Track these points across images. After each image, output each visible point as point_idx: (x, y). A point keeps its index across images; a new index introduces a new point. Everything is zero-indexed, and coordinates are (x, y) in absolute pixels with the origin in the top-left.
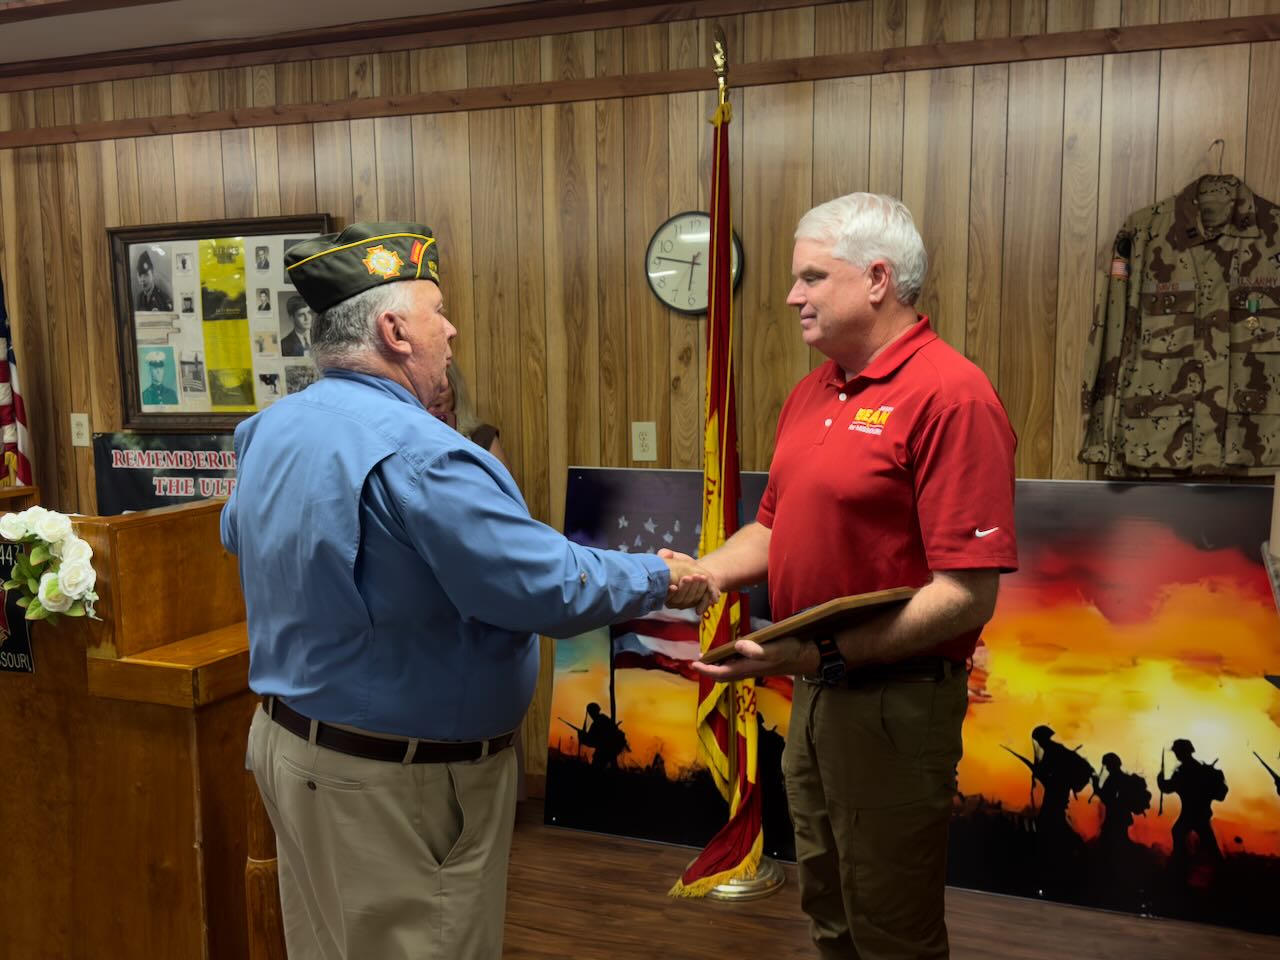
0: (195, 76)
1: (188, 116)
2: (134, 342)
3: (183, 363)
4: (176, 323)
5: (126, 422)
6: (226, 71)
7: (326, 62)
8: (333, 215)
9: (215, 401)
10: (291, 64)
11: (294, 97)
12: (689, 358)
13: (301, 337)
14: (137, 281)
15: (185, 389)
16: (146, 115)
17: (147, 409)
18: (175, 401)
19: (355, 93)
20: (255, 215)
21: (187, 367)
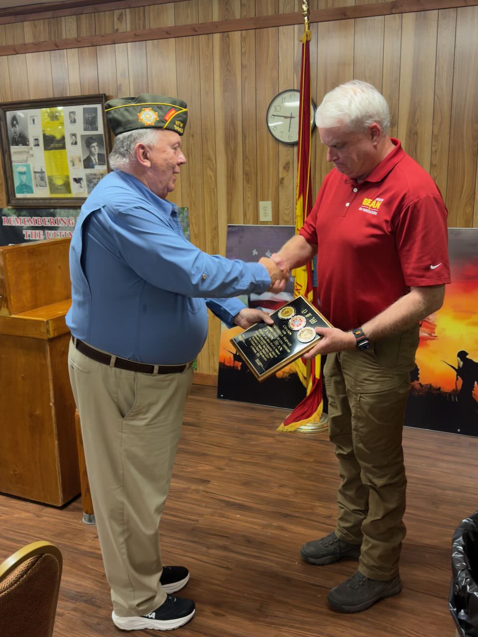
0: (36, 22)
1: (33, 44)
2: (11, 162)
3: (35, 172)
4: (31, 152)
5: (9, 202)
8: (107, 94)
9: (52, 192)
10: (85, 15)
12: (289, 168)
13: (93, 158)
14: (11, 130)
15: (37, 186)
16: (12, 44)
17: (18, 196)
18: (32, 192)
19: (117, 30)
20: (68, 95)
21: (37, 175)
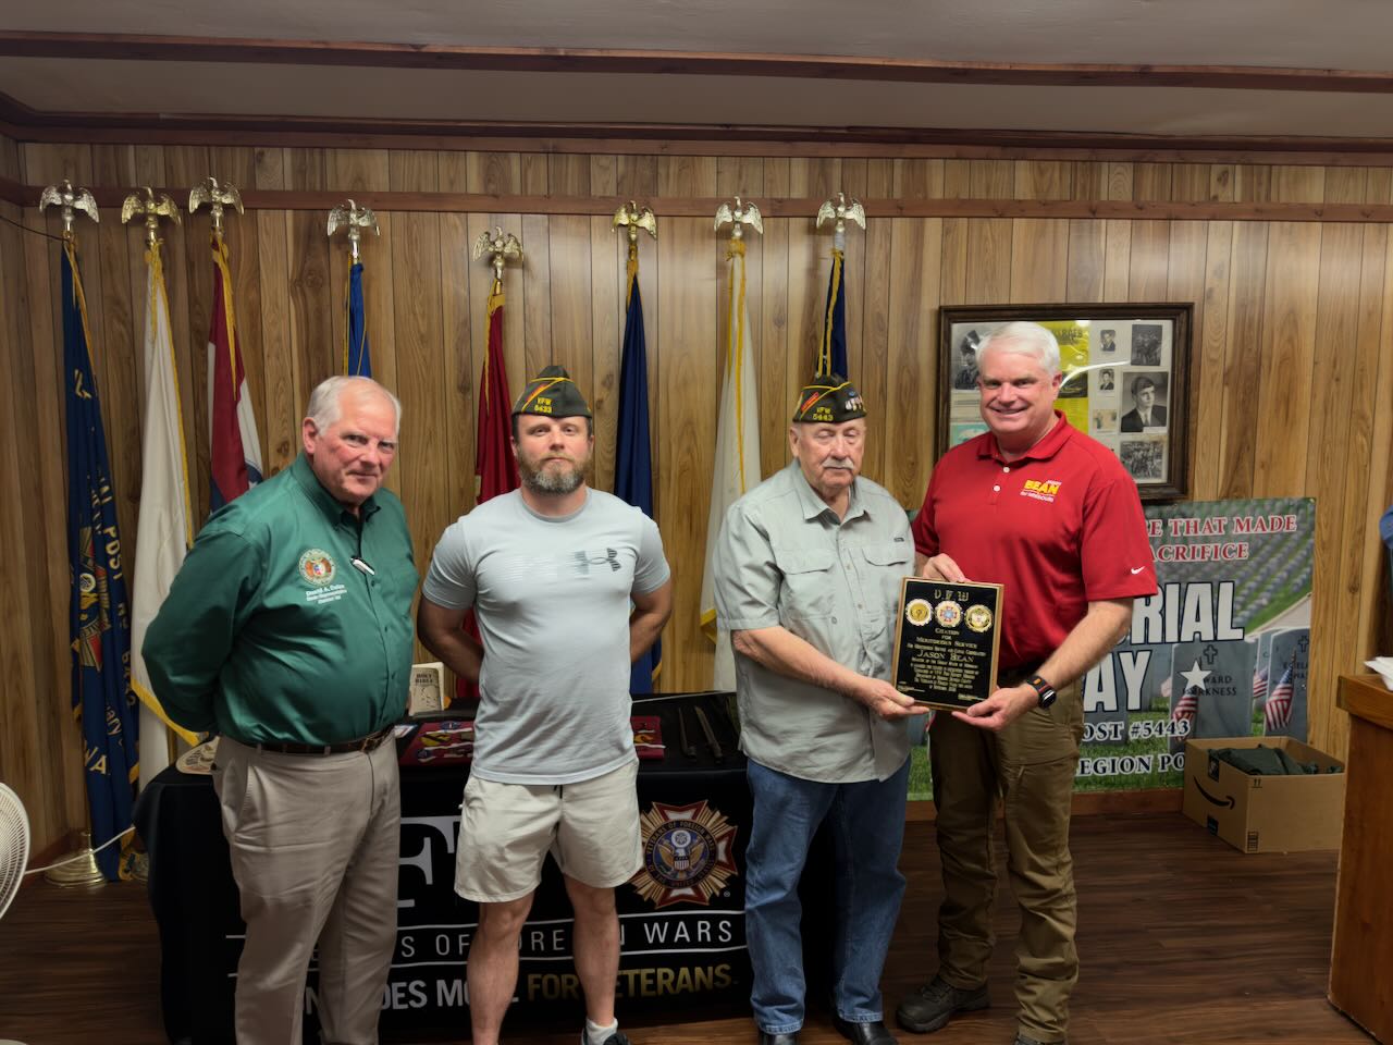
0: (1044, 165)
1: (1033, 201)
2: (948, 420)
6: (1079, 164)
7: (1188, 166)
10: (1152, 164)
11: (1153, 193)
13: (1142, 414)
14: (958, 359)
19: (1216, 197)
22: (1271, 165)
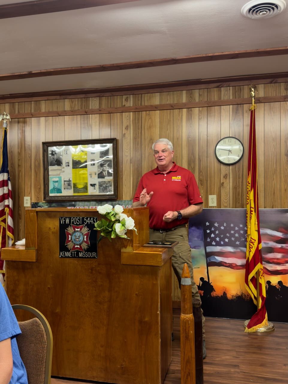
0: (73, 100)
1: (71, 111)
2: (48, 175)
3: (65, 181)
4: (63, 170)
5: (45, 198)
6: (83, 99)
7: (116, 97)
8: (117, 139)
9: (74, 192)
10: (105, 97)
11: (105, 106)
12: (227, 177)
13: (104, 173)
14: (50, 158)
15: (65, 189)
16: (56, 110)
17: (51, 195)
18: (61, 193)
19: (124, 105)
20: (91, 139)
21: (66, 182)
22: (142, 94)
